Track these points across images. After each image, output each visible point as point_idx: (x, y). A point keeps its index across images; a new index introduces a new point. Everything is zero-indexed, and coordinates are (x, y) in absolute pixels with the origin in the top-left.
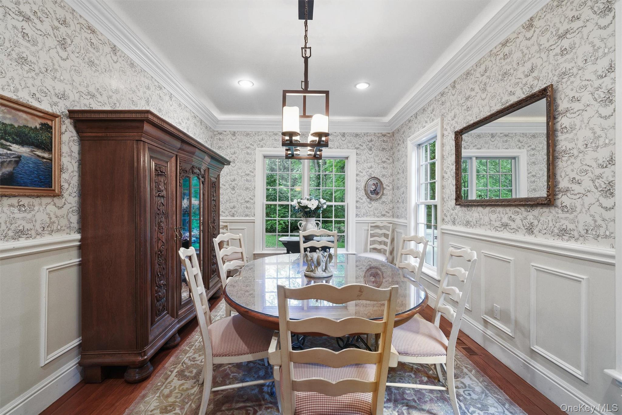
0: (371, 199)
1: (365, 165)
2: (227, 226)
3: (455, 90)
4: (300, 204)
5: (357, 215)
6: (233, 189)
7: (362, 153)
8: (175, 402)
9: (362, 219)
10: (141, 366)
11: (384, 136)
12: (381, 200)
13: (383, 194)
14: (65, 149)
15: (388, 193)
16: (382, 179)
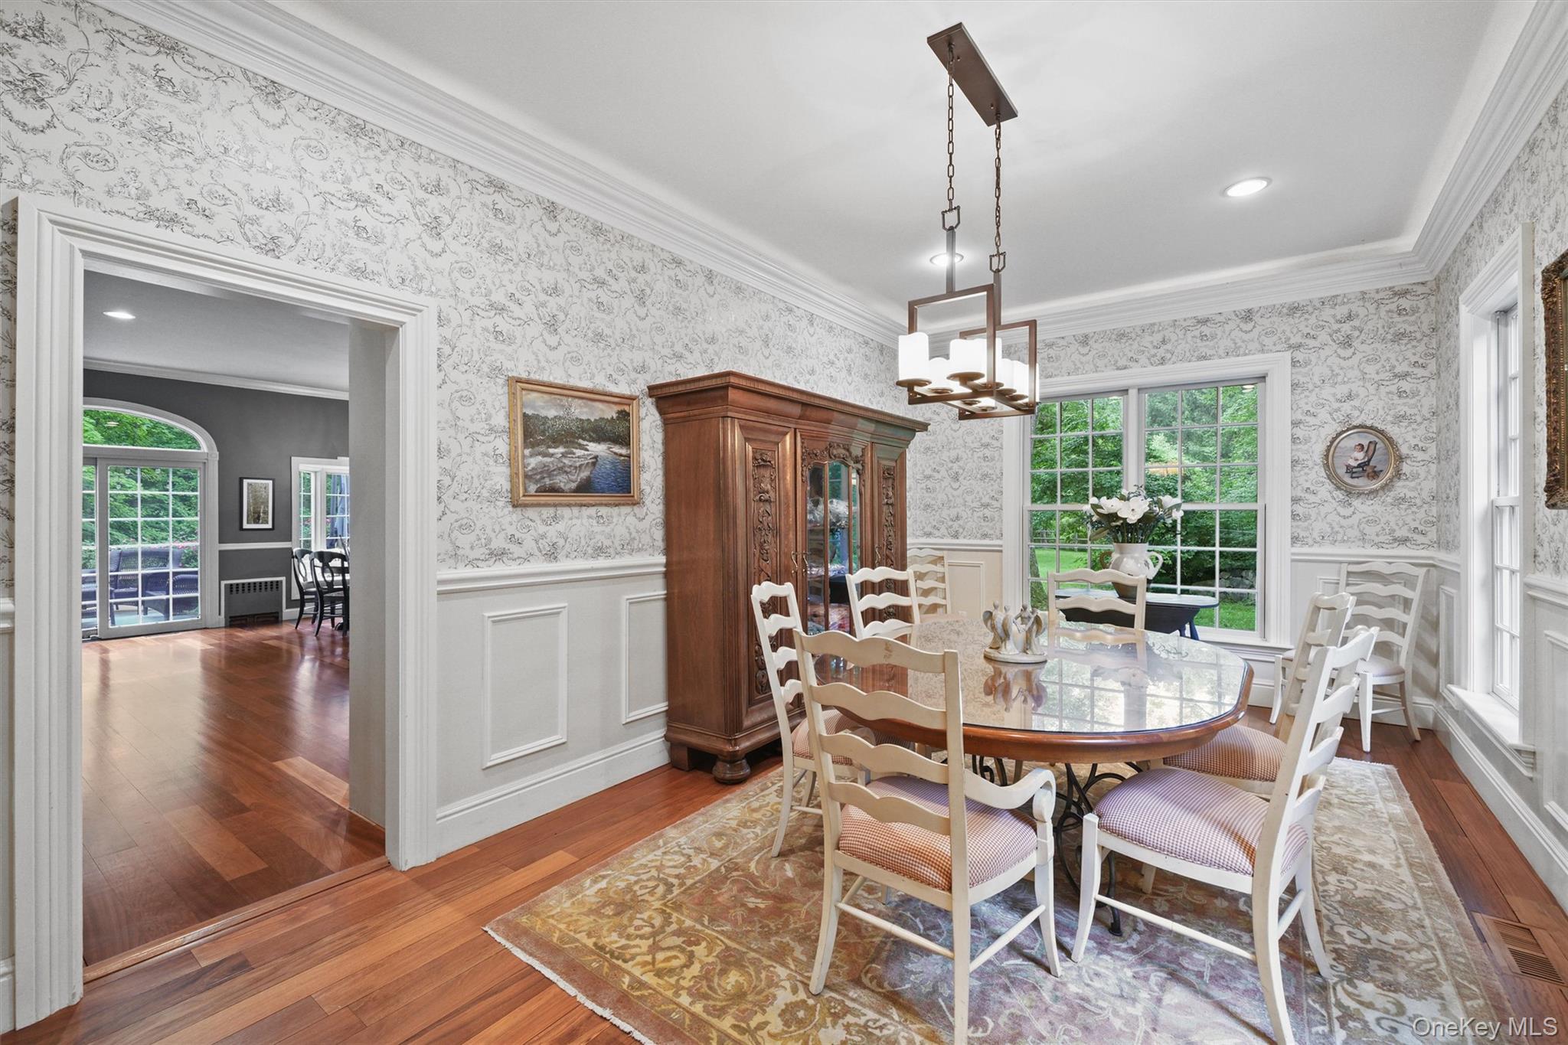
0: (1349, 493)
1: (1327, 392)
2: (942, 558)
3: (1556, 132)
4: (1099, 510)
5: (1295, 539)
6: (956, 478)
7: (1312, 358)
8: (760, 819)
9: (1316, 549)
10: (732, 759)
11: (1404, 293)
12: (1392, 494)
13: (1398, 474)
14: (645, 440)
15: (1422, 471)
16: (1393, 431)
